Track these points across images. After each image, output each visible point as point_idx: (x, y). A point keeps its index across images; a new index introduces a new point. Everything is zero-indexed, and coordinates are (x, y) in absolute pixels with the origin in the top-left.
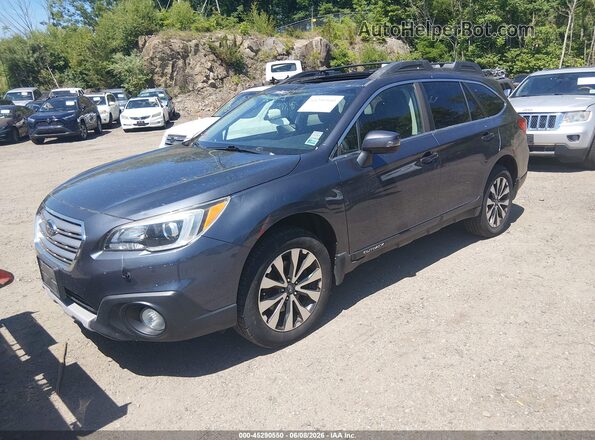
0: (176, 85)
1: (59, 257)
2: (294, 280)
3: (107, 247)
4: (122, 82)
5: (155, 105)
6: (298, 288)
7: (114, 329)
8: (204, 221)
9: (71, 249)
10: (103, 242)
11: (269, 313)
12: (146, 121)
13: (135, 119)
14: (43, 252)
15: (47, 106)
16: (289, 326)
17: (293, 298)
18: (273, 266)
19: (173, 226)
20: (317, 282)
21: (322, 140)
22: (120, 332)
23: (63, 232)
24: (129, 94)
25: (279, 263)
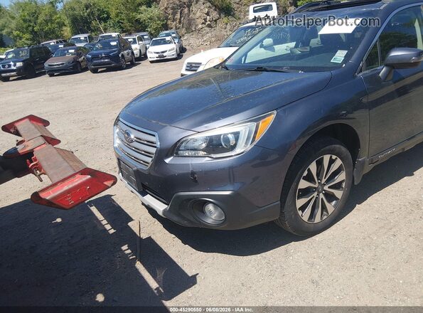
0: (183, 27)
1: (137, 159)
2: (324, 181)
3: (177, 153)
4: (146, 27)
5: (170, 42)
6: (326, 188)
7: (184, 218)
8: (256, 132)
9: (147, 154)
10: (174, 149)
11: (303, 208)
12: (165, 54)
13: (157, 53)
14: (122, 155)
15: (98, 46)
16: (318, 219)
17: (322, 196)
18: (309, 170)
19: (231, 137)
20: (341, 183)
21: (347, 58)
22: (188, 220)
23: (139, 140)
24: (152, 36)
25: (313, 167)
